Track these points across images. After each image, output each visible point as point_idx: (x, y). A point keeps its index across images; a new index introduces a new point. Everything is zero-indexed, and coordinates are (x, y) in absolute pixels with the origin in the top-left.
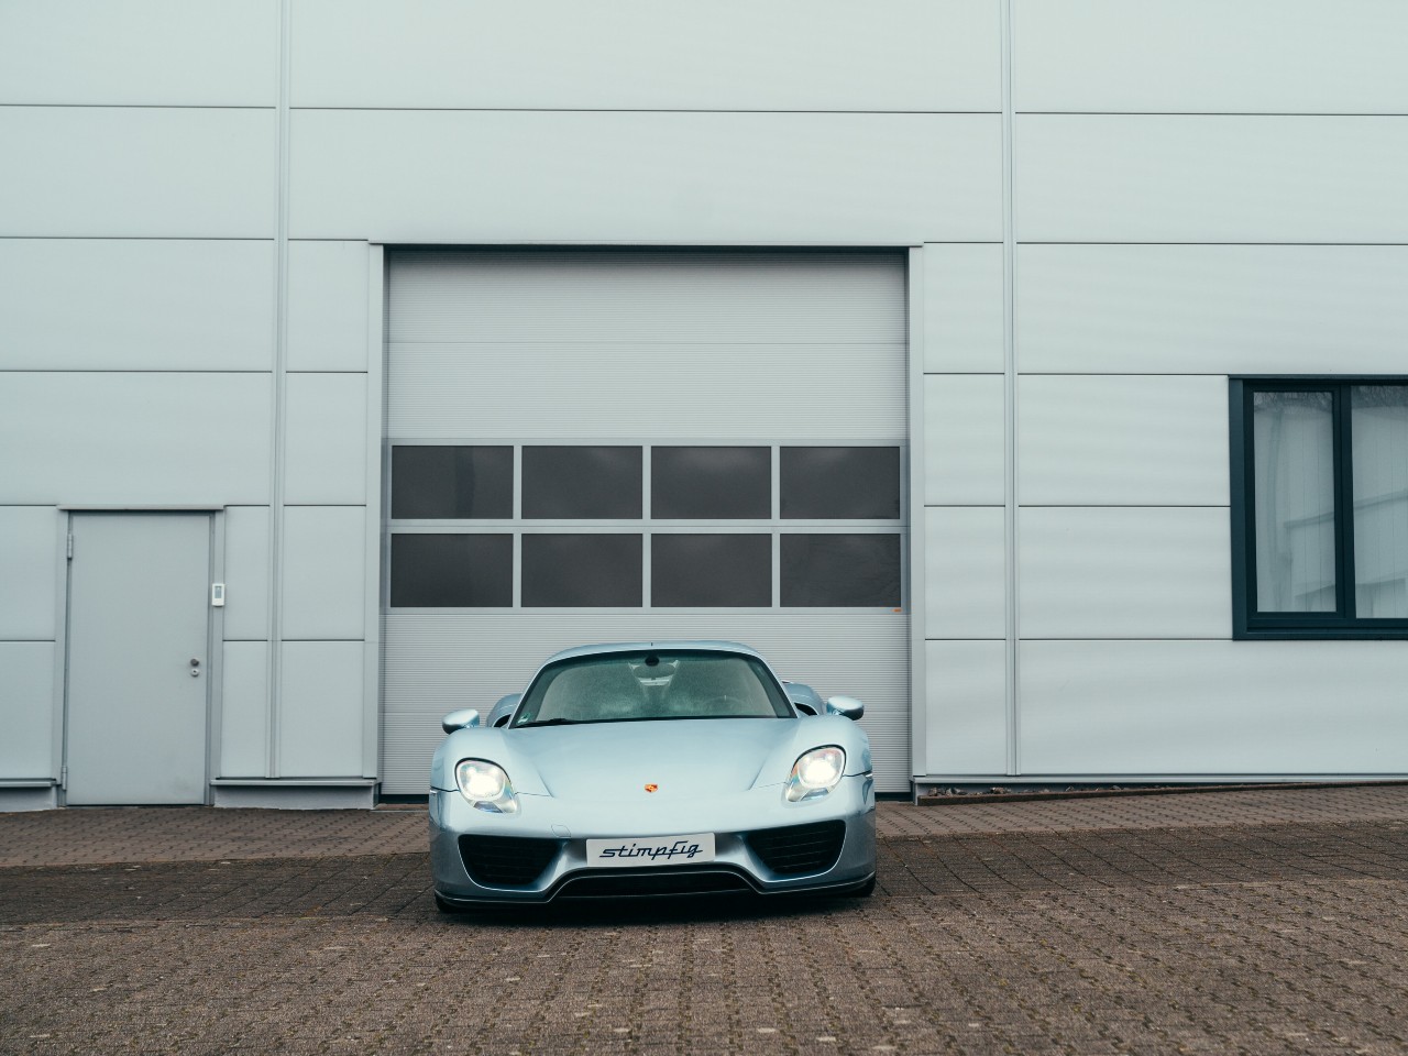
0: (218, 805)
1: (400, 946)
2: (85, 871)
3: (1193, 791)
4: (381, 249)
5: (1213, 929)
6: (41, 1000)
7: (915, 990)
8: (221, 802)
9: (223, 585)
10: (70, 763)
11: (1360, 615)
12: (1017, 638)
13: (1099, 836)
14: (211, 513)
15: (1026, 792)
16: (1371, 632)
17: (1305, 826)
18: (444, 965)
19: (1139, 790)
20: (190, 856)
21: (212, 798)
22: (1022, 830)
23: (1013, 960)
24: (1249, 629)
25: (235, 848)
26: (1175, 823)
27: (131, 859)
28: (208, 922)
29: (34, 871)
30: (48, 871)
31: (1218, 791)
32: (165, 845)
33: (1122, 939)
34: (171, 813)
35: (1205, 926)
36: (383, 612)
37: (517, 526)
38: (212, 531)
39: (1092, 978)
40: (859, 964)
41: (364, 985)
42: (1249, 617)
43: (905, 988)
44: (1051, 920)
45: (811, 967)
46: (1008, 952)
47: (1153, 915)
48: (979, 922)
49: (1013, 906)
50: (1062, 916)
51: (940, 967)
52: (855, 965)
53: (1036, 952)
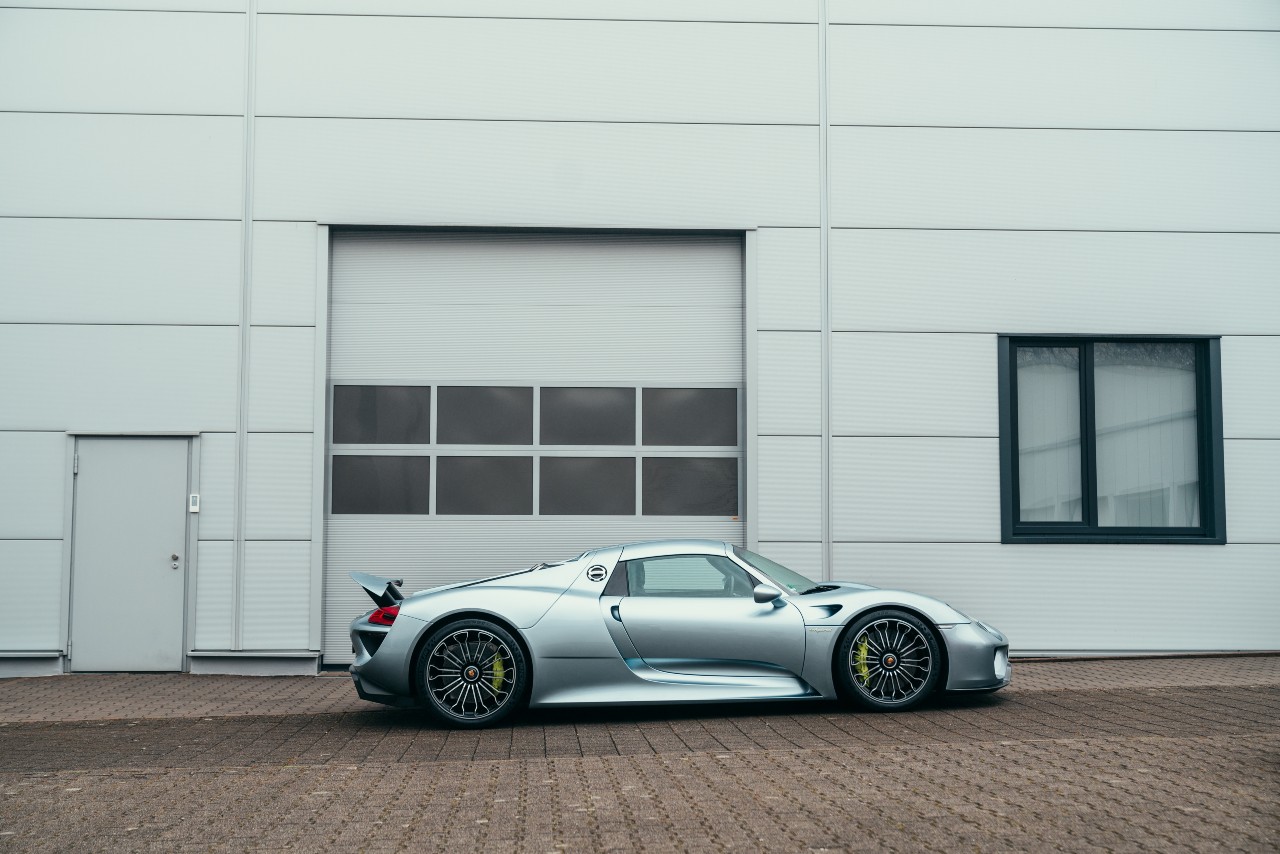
0: (193, 672)
1: (376, 791)
2: (94, 725)
4: (327, 228)
5: (1051, 779)
6: (86, 838)
7: (829, 832)
8: (196, 669)
9: (198, 495)
10: (74, 639)
11: (1100, 525)
12: (831, 541)
14: (189, 437)
16: (1111, 538)
17: (1078, 692)
18: (419, 808)
20: (183, 713)
21: (188, 666)
23: (898, 805)
24: (1014, 534)
25: (214, 707)
27: (131, 716)
28: (208, 769)
29: (51, 726)
30: (65, 726)
32: (159, 704)
33: (981, 788)
34: (156, 678)
35: (1042, 776)
36: (326, 518)
37: (433, 450)
38: (190, 452)
39: (974, 822)
40: (771, 809)
41: (358, 826)
42: (1014, 525)
43: (820, 831)
44: (911, 770)
45: (731, 811)
46: (891, 799)
47: (994, 766)
48: (852, 772)
49: (873, 758)
50: (918, 767)
51: (840, 812)
52: (768, 810)
53: (913, 799)
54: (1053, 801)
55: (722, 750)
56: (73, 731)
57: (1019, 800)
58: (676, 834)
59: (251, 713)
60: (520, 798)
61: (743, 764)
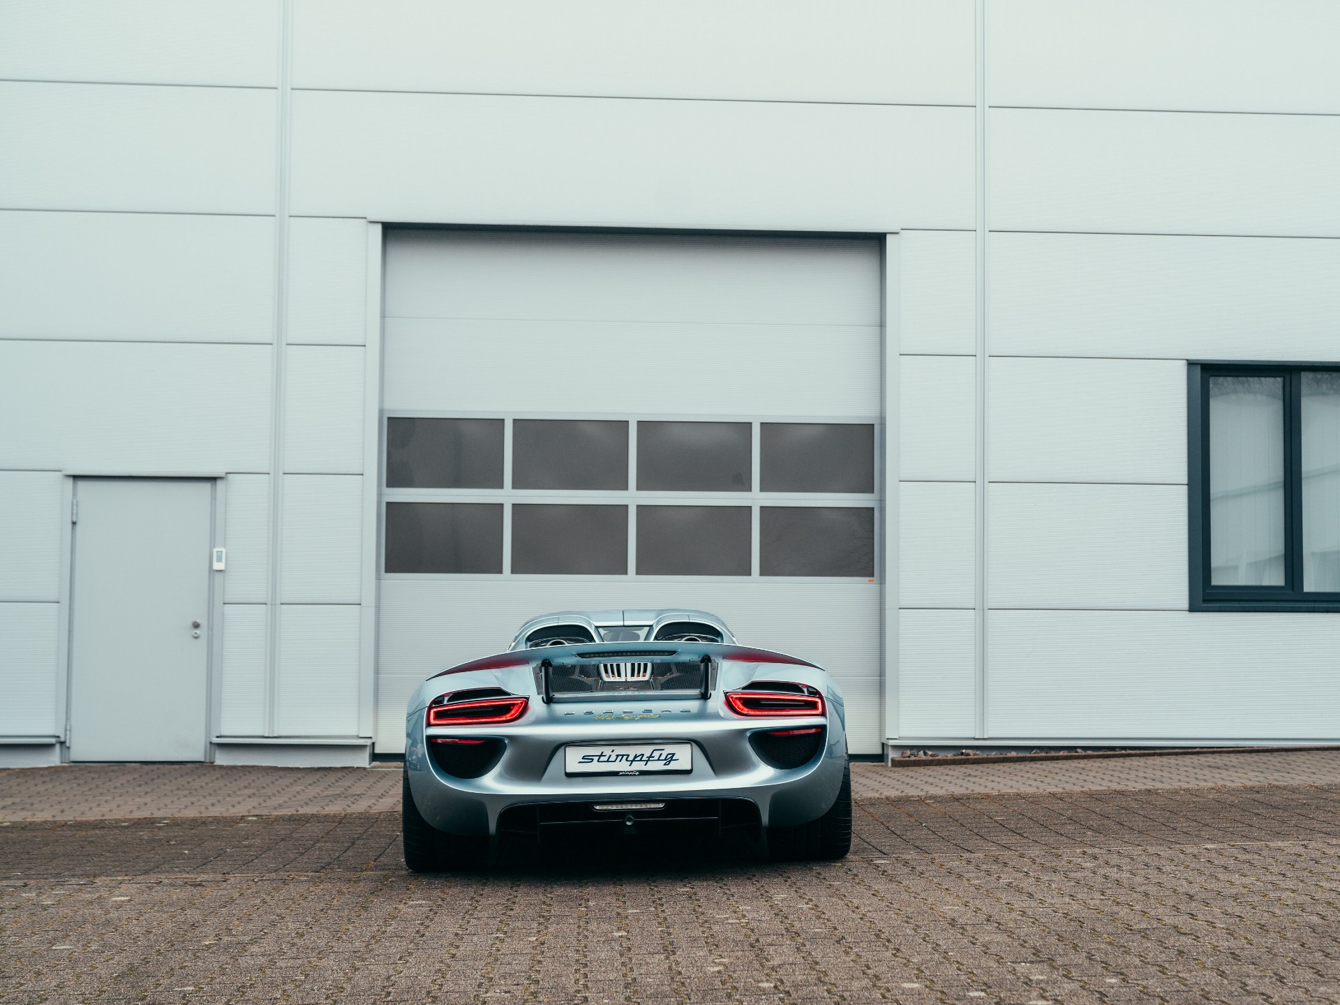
0: (219, 762)
1: (483, 901)
2: (116, 825)
3: (1154, 755)
4: (379, 228)
5: (1270, 886)
7: (1027, 946)
8: (222, 759)
9: (224, 550)
10: (73, 721)
11: (1306, 590)
12: (986, 608)
13: (1093, 796)
14: (212, 480)
15: (993, 754)
16: (1317, 605)
17: (1285, 788)
18: (541, 920)
19: (1101, 753)
20: (217, 811)
21: (212, 755)
22: (1015, 791)
23: (1099, 916)
24: (1205, 601)
25: (256, 804)
26: (1158, 785)
27: (158, 814)
28: (273, 876)
29: (64, 825)
30: (80, 825)
31: (1176, 754)
32: (187, 801)
33: (1191, 897)
34: (175, 770)
35: (1259, 883)
36: (378, 578)
37: (507, 496)
38: (214, 498)
39: (1192, 934)
40: (953, 920)
41: (475, 938)
42: (1204, 591)
43: (1016, 944)
44: (1106, 877)
45: (907, 922)
46: (1088, 908)
47: (1201, 873)
48: (1038, 879)
49: (1058, 863)
50: (1113, 873)
51: (1034, 923)
52: (950, 921)
53: (1115, 909)
54: (1277, 911)
55: (877, 854)
56: (93, 832)
57: (1238, 910)
58: (851, 948)
59: (302, 811)
60: (656, 908)
61: (907, 870)
